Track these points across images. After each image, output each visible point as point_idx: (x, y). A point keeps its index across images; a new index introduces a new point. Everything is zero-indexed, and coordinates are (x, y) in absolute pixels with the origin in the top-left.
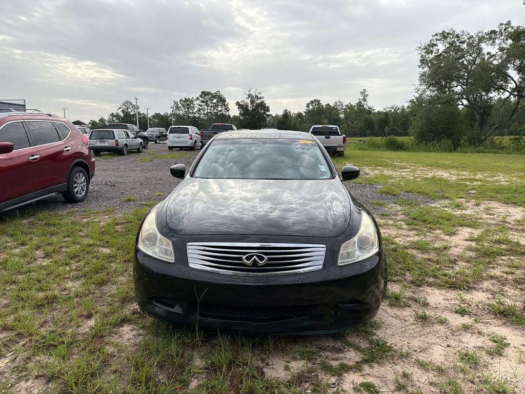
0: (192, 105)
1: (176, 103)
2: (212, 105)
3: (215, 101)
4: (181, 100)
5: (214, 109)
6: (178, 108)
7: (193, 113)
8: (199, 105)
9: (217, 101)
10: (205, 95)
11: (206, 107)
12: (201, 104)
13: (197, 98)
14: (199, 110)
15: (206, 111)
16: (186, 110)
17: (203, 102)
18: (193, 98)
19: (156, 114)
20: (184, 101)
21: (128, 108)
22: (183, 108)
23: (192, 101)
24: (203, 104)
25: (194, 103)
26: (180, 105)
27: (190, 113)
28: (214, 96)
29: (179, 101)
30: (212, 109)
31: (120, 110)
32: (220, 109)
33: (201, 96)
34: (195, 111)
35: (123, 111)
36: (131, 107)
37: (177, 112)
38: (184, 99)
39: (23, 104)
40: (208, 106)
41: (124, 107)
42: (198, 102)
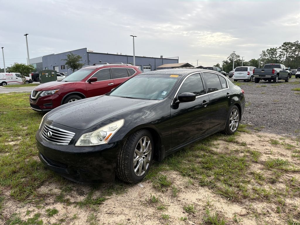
0: (275, 52)
1: (264, 52)
2: (291, 51)
3: (294, 48)
4: (268, 50)
5: (292, 54)
6: (265, 55)
7: (275, 57)
8: (281, 52)
9: (296, 48)
10: (286, 45)
11: (286, 53)
12: (282, 51)
13: (280, 47)
14: (280, 55)
15: (286, 55)
16: (271, 55)
17: (284, 49)
18: (276, 48)
19: (252, 60)
20: (270, 50)
21: (233, 57)
22: (268, 55)
23: (276, 49)
24: (284, 51)
25: (277, 51)
26: (267, 53)
27: (273, 57)
28: (293, 45)
29: (266, 51)
30: (291, 53)
31: (229, 58)
32: (297, 53)
33: (283, 46)
34: (277, 56)
35: (230, 60)
36: (235, 56)
37: (264, 57)
38: (270, 49)
39: (177, 59)
40: (287, 52)
41: (231, 57)
42: (280, 50)
